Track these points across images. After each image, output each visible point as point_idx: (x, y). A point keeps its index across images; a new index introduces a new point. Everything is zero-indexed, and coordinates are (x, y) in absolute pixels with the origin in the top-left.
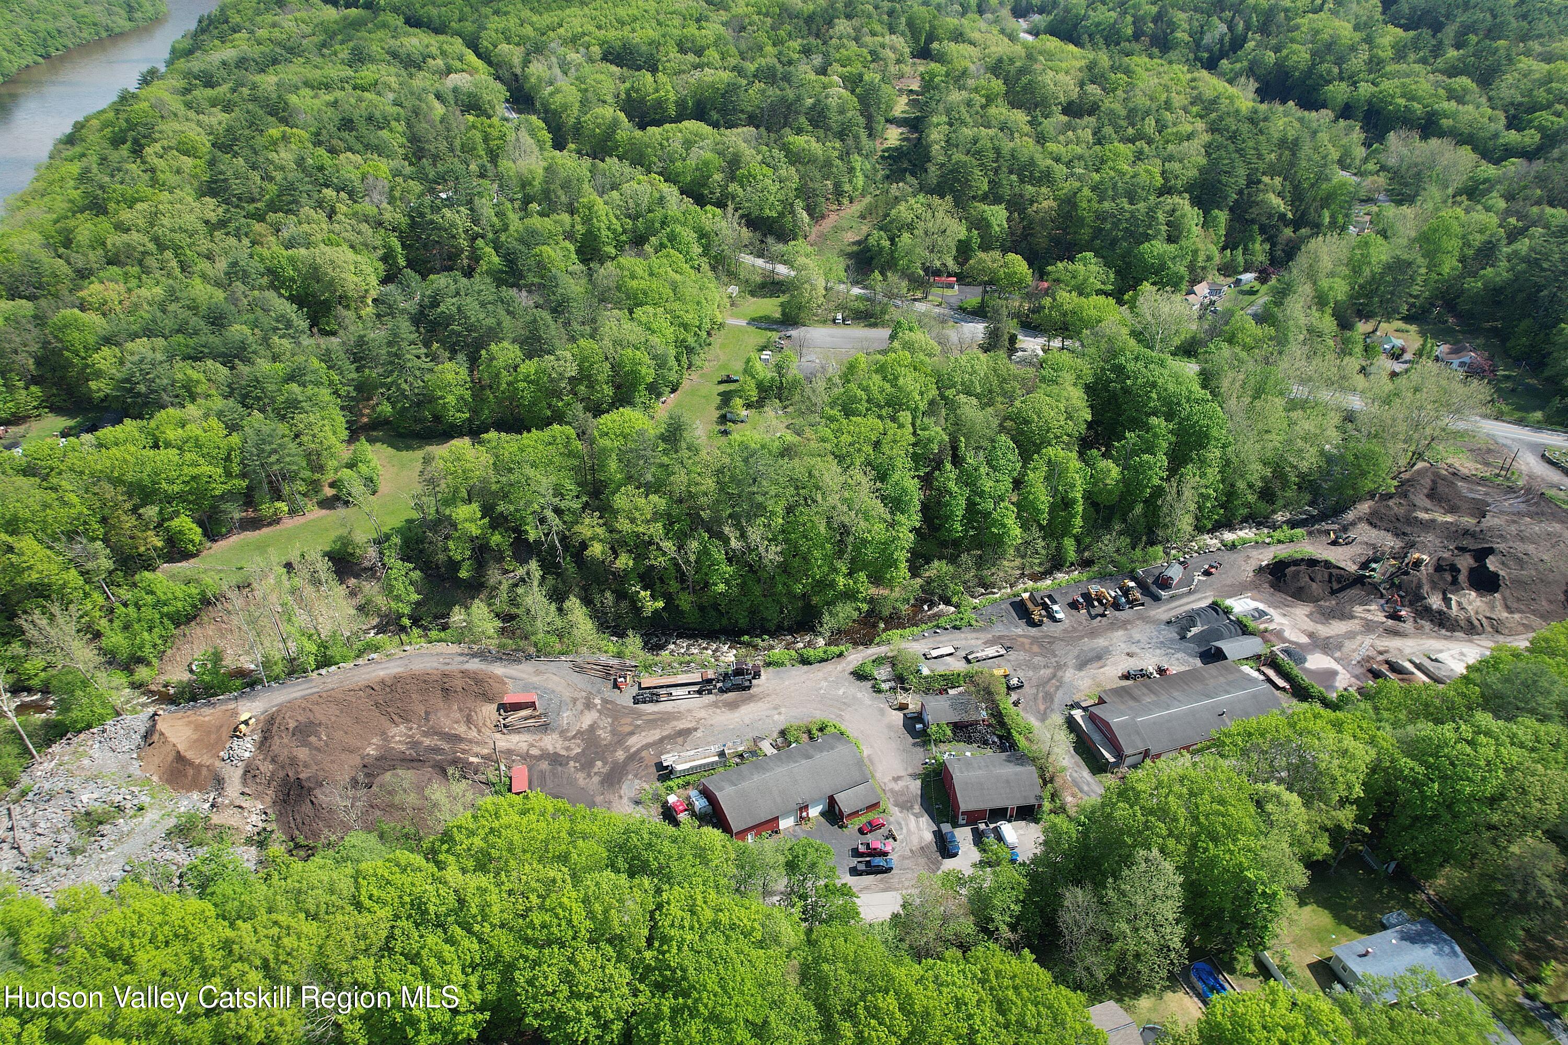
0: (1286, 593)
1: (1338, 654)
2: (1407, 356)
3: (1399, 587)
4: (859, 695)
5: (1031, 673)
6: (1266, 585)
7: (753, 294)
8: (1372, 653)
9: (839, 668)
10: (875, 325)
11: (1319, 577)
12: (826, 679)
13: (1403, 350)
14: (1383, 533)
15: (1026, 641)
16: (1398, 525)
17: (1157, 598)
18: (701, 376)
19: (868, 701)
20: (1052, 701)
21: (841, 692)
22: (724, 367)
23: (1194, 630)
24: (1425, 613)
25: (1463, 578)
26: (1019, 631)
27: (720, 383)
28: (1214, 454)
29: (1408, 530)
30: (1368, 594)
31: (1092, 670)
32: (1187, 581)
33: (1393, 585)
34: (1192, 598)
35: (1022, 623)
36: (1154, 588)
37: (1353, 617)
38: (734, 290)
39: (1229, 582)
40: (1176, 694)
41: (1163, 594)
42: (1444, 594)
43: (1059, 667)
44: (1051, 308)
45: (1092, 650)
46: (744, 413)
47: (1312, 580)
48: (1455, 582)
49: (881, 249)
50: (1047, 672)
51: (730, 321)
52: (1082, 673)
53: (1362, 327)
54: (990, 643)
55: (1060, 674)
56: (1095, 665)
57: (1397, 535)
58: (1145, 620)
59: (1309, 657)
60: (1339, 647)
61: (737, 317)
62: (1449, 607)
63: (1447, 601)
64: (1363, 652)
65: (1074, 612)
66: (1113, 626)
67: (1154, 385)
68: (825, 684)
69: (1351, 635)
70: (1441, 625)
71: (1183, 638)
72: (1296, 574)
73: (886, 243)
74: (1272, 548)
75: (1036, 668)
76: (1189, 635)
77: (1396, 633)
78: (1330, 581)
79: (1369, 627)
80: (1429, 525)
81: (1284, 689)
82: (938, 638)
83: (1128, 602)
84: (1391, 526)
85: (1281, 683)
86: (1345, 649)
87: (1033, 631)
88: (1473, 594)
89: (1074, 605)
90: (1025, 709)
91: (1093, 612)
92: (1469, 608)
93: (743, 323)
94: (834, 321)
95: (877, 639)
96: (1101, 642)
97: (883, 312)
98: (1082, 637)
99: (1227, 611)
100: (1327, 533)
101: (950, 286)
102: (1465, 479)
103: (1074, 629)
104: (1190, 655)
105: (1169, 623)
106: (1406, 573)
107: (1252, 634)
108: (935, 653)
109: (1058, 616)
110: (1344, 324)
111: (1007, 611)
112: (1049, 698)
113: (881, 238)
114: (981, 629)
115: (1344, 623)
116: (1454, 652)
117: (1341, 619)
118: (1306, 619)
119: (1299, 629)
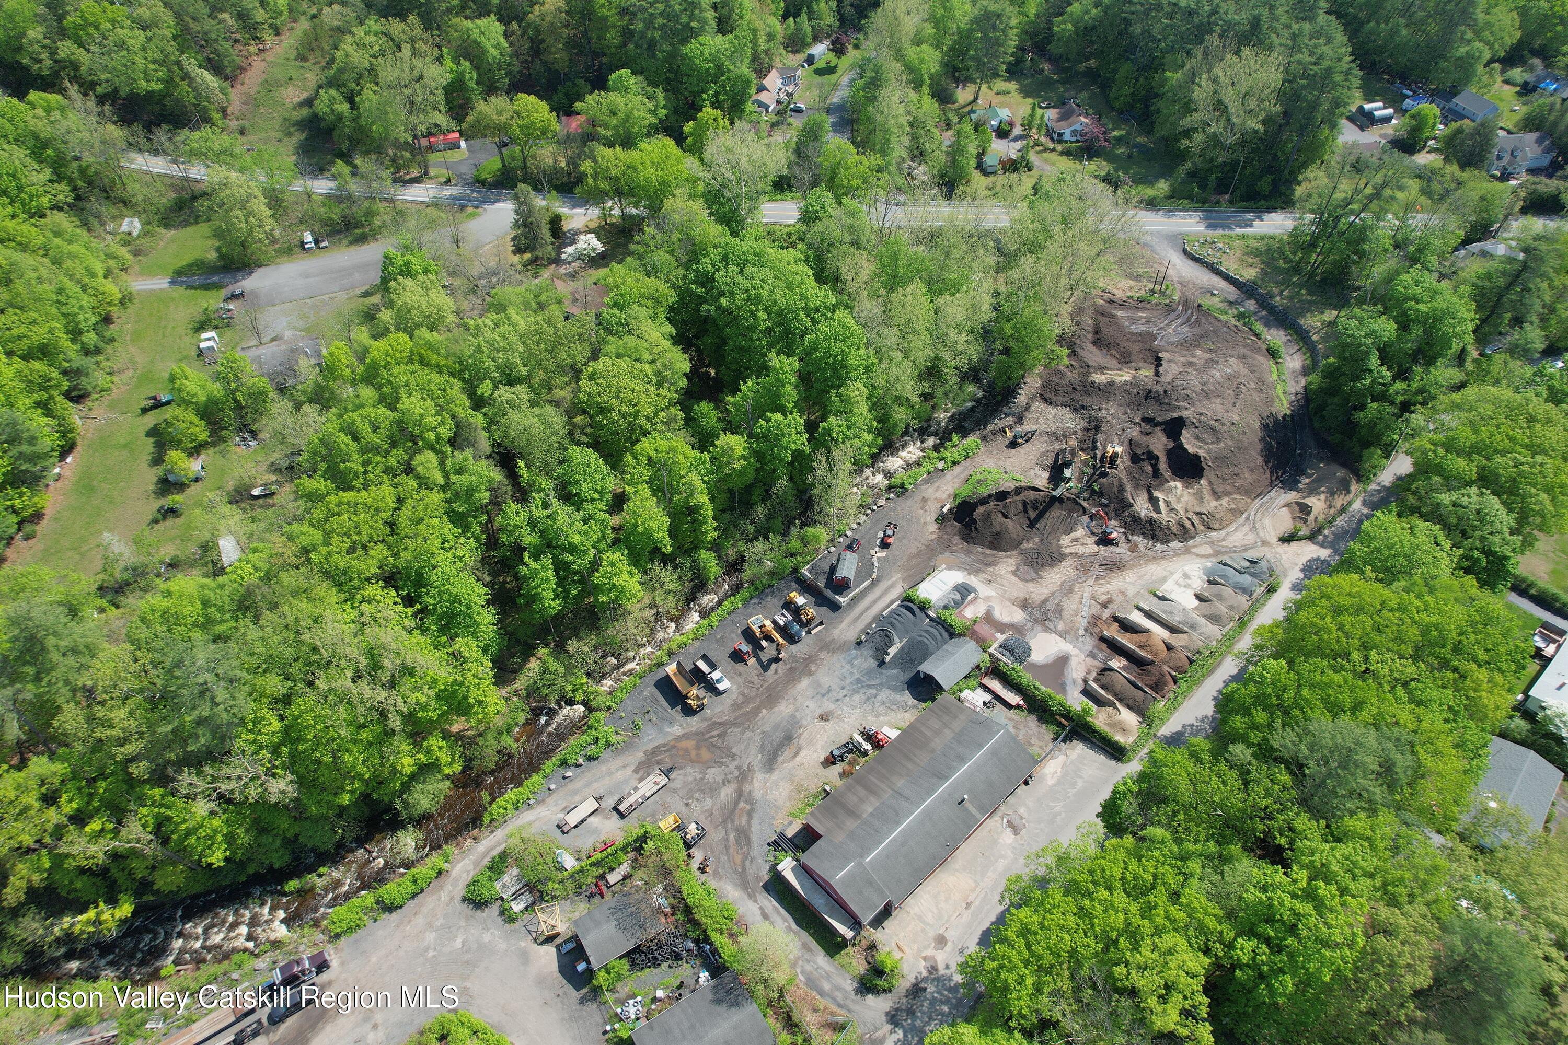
0: (983, 545)
1: (1061, 626)
2: (1017, 131)
3: (1101, 494)
4: (487, 937)
5: (709, 802)
6: (956, 539)
7: (167, 223)
8: (1096, 609)
9: (444, 896)
10: (362, 239)
11: (1012, 511)
12: (430, 926)
13: (1011, 124)
14: (1061, 410)
15: (690, 744)
16: (1075, 396)
17: (835, 607)
18: (112, 407)
19: (502, 945)
20: (749, 842)
21: (458, 943)
22: (146, 378)
23: (893, 651)
24: (1135, 525)
25: (1163, 466)
26: (676, 730)
27: (145, 411)
28: (857, 391)
29: (1087, 401)
30: (1070, 513)
31: (785, 766)
32: (865, 569)
33: (1093, 492)
34: (877, 591)
35: (676, 713)
36: (828, 593)
37: (1062, 557)
38: (132, 225)
39: (913, 550)
40: (900, 783)
41: (842, 600)
42: (1150, 493)
43: (744, 775)
44: (595, 177)
45: (776, 727)
46: (194, 466)
47: (1006, 517)
48: (1156, 473)
49: (340, 117)
50: (727, 793)
51: (139, 285)
52: (775, 775)
53: (963, 95)
54: (643, 770)
55: (747, 788)
56: (787, 753)
57: (1075, 410)
58: (828, 646)
59: (1032, 643)
60: (1059, 611)
61: (148, 272)
62: (1158, 511)
63: (1153, 501)
64: (1087, 612)
65: (740, 667)
66: (793, 676)
67: (757, 300)
68: (431, 937)
69: (1067, 589)
70: (1154, 537)
71: (882, 663)
72: (987, 516)
73: (343, 107)
74: (949, 475)
75: (712, 790)
76: (888, 658)
77: (1112, 567)
78: (1025, 511)
79: (1083, 568)
80: (1108, 390)
81: (1018, 707)
82: (572, 786)
83: (803, 625)
84: (1067, 398)
85: (1013, 698)
86: (1066, 614)
87: (694, 722)
88: (1179, 485)
89: (737, 656)
90: (716, 874)
91: (765, 657)
92: (1178, 507)
93: (161, 283)
94: (302, 244)
95: (486, 818)
96: (783, 709)
97: (370, 214)
98: (757, 711)
99: (923, 607)
100: (1003, 431)
101: (455, 146)
102: (1122, 305)
103: (747, 699)
104: (895, 689)
105: (859, 643)
106: (1104, 475)
107: (960, 635)
108: (573, 819)
109: (721, 687)
110: (943, 97)
111: (654, 701)
112: (744, 836)
113: (332, 101)
114: (627, 746)
115: (1056, 569)
116: (1178, 576)
117: (1052, 566)
118: (1014, 579)
119: (1009, 600)
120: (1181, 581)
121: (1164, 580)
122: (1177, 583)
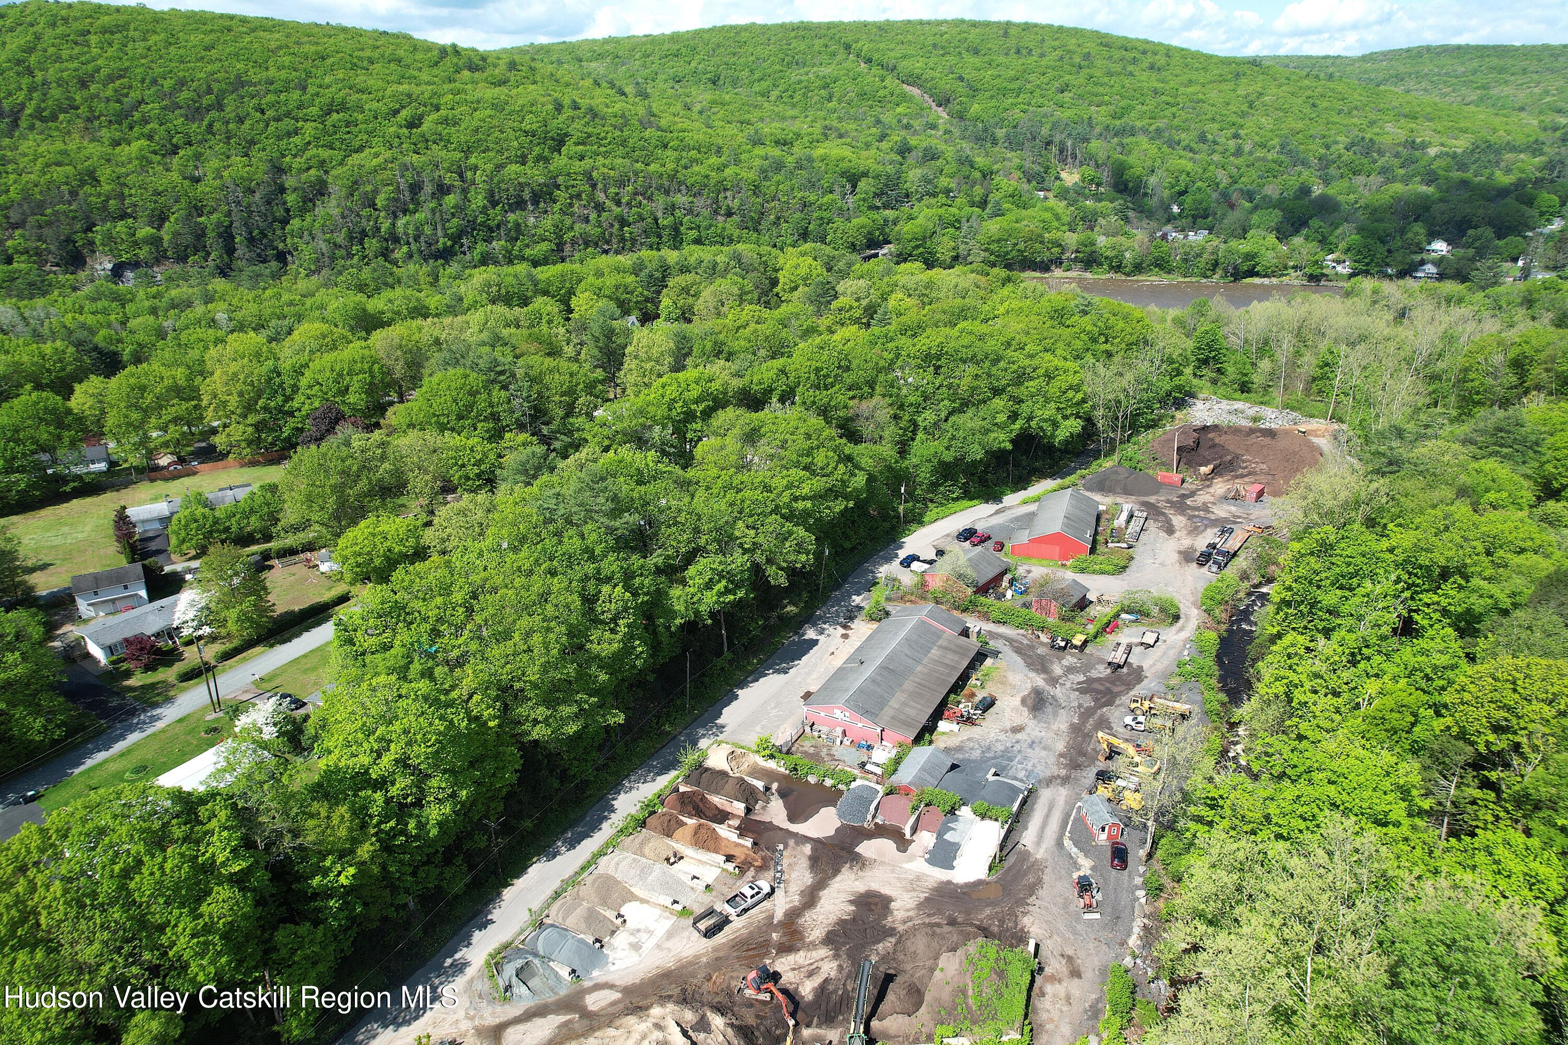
1: (808, 847)
60: (813, 866)
79: (793, 932)
99: (983, 814)
115: (833, 918)
116: (649, 944)
117: (841, 923)
118: (885, 891)
119: (882, 863)
120: (643, 936)
121: (670, 935)
122: (650, 933)
